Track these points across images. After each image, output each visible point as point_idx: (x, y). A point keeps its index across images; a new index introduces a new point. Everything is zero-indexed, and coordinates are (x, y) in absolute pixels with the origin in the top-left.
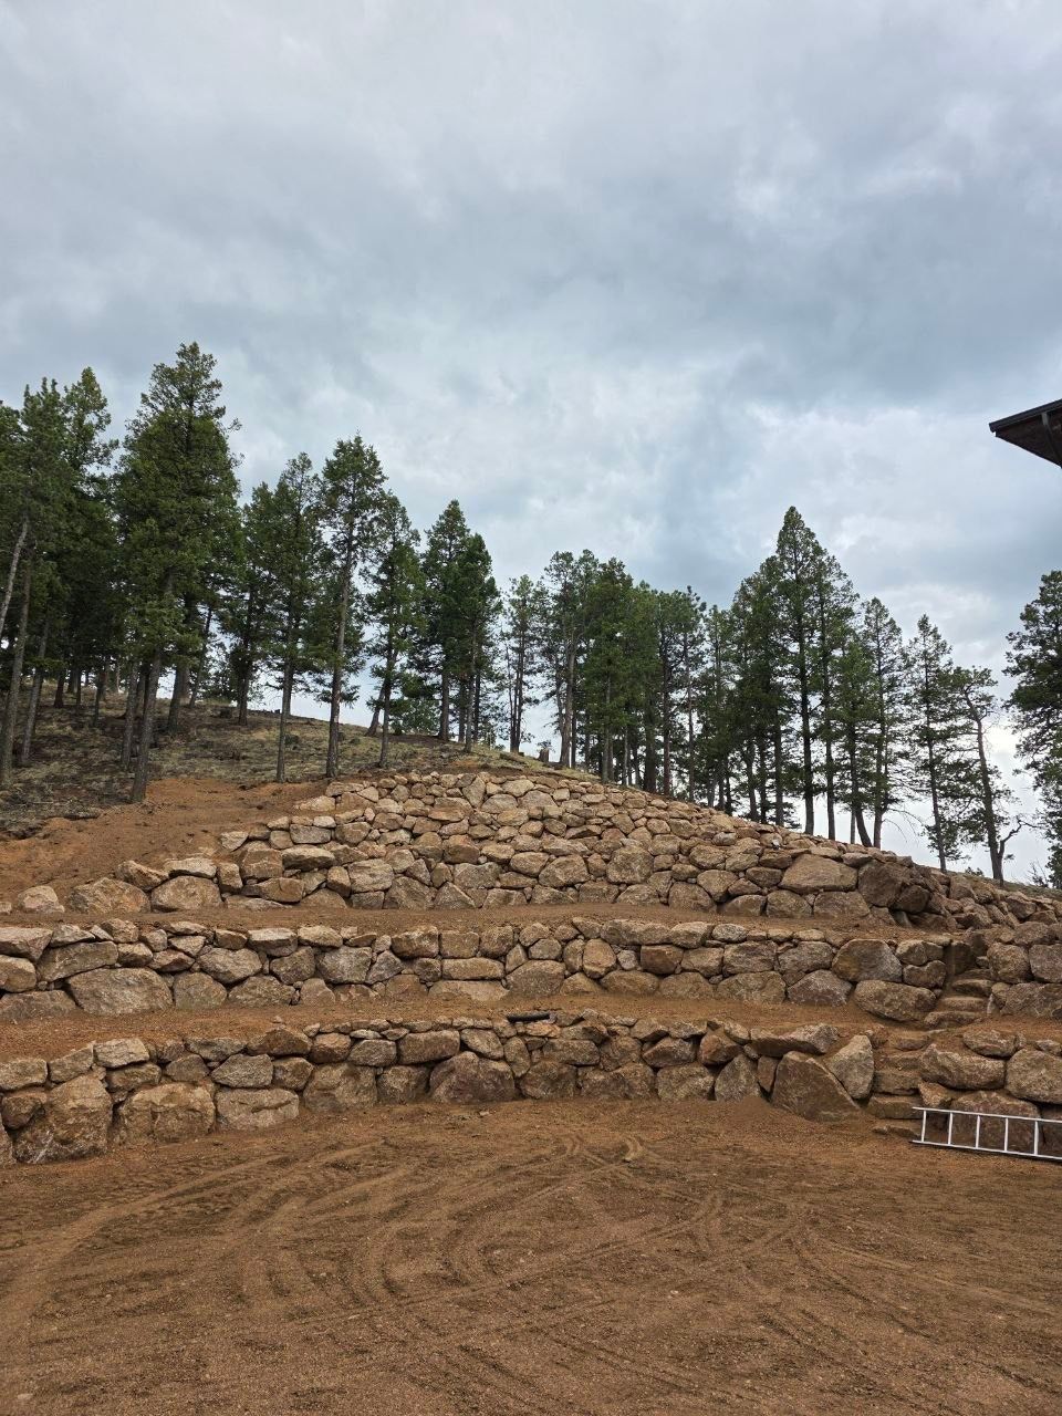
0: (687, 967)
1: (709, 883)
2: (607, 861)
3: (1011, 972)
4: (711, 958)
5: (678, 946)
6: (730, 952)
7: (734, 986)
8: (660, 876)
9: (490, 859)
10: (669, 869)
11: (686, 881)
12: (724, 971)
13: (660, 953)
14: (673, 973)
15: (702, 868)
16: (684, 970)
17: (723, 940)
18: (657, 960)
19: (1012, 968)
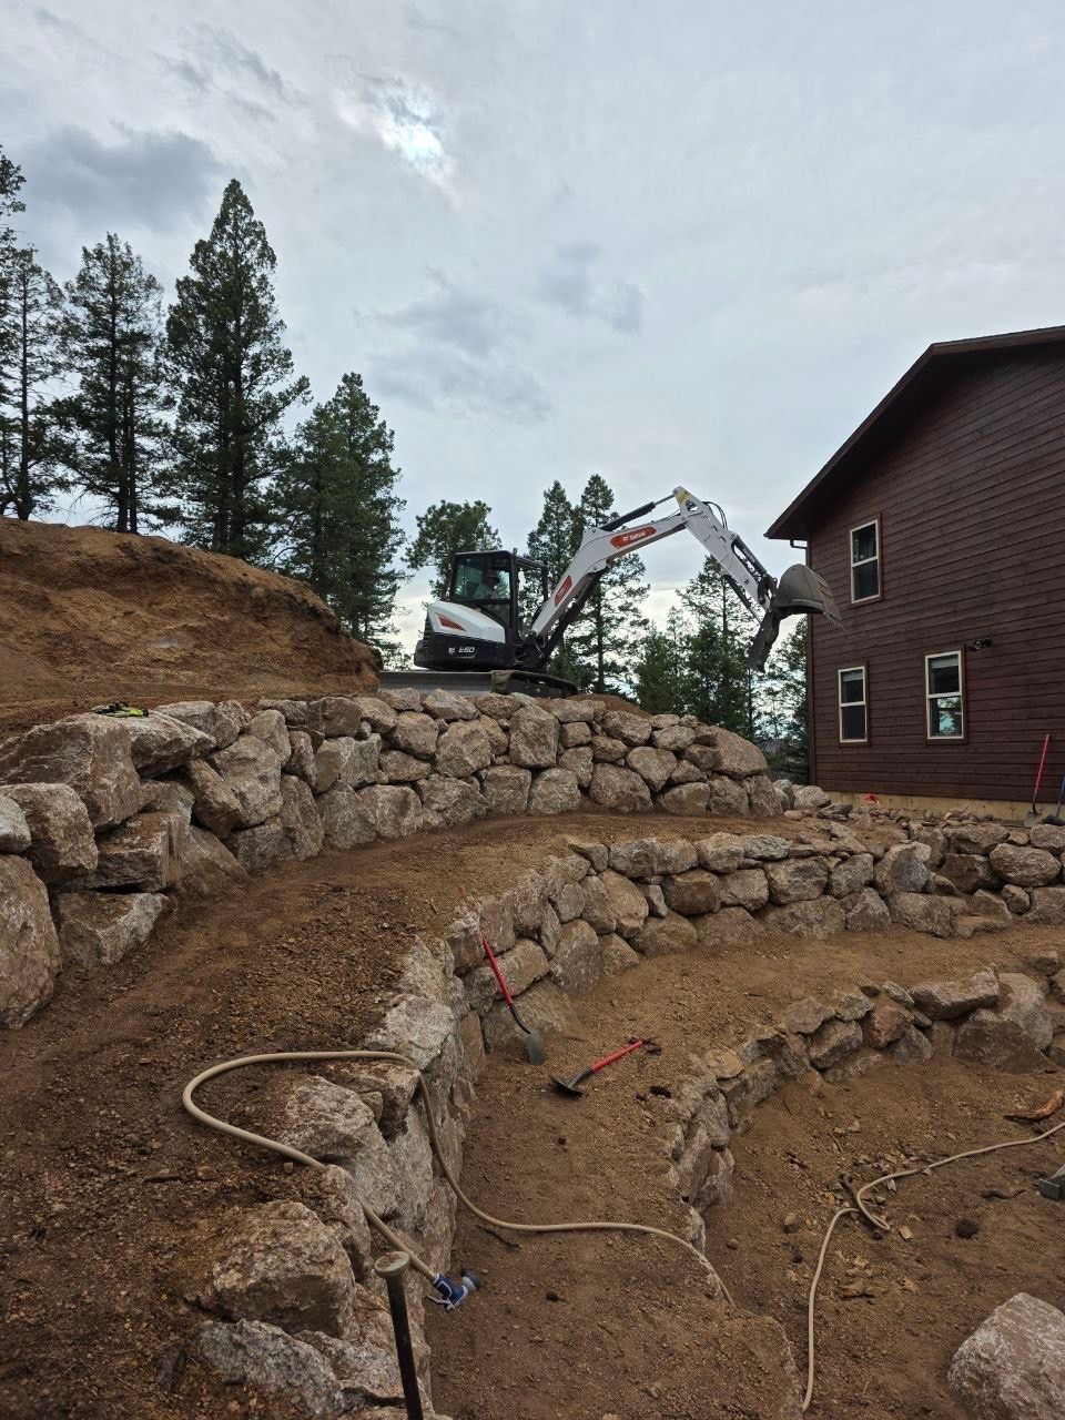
0: (729, 901)
1: (646, 767)
2: (506, 730)
3: (1035, 876)
4: (755, 886)
5: (716, 873)
6: (782, 875)
7: (788, 921)
8: (578, 755)
9: (375, 727)
10: (590, 744)
11: (613, 763)
12: (775, 900)
13: (703, 886)
14: (711, 912)
15: (631, 744)
16: (724, 905)
17: (760, 858)
18: (699, 897)
19: (1037, 872)
